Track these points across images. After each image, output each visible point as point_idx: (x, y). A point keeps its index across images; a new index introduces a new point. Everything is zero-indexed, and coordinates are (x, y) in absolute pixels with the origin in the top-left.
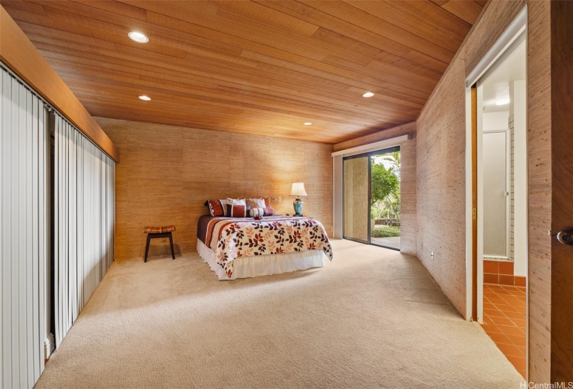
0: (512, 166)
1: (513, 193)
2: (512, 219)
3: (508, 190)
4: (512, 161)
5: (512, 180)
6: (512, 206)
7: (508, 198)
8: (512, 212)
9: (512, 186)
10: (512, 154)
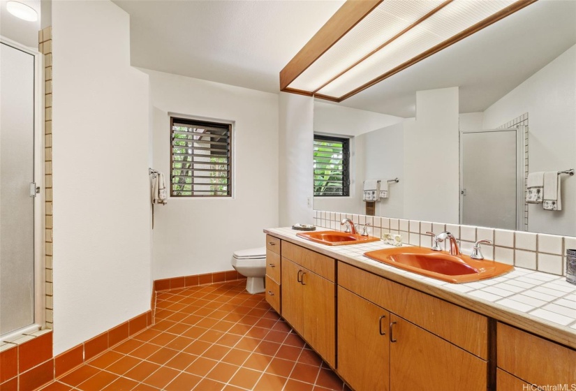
0: (48, 133)
1: (49, 188)
2: (49, 242)
3: (39, 181)
4: (47, 121)
5: (48, 161)
6: (48, 216)
7: (39, 199)
8: (48, 228)
9: (48, 175)
10: (47, 108)
